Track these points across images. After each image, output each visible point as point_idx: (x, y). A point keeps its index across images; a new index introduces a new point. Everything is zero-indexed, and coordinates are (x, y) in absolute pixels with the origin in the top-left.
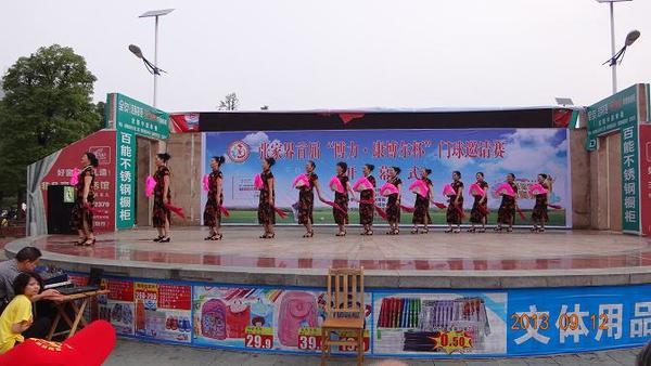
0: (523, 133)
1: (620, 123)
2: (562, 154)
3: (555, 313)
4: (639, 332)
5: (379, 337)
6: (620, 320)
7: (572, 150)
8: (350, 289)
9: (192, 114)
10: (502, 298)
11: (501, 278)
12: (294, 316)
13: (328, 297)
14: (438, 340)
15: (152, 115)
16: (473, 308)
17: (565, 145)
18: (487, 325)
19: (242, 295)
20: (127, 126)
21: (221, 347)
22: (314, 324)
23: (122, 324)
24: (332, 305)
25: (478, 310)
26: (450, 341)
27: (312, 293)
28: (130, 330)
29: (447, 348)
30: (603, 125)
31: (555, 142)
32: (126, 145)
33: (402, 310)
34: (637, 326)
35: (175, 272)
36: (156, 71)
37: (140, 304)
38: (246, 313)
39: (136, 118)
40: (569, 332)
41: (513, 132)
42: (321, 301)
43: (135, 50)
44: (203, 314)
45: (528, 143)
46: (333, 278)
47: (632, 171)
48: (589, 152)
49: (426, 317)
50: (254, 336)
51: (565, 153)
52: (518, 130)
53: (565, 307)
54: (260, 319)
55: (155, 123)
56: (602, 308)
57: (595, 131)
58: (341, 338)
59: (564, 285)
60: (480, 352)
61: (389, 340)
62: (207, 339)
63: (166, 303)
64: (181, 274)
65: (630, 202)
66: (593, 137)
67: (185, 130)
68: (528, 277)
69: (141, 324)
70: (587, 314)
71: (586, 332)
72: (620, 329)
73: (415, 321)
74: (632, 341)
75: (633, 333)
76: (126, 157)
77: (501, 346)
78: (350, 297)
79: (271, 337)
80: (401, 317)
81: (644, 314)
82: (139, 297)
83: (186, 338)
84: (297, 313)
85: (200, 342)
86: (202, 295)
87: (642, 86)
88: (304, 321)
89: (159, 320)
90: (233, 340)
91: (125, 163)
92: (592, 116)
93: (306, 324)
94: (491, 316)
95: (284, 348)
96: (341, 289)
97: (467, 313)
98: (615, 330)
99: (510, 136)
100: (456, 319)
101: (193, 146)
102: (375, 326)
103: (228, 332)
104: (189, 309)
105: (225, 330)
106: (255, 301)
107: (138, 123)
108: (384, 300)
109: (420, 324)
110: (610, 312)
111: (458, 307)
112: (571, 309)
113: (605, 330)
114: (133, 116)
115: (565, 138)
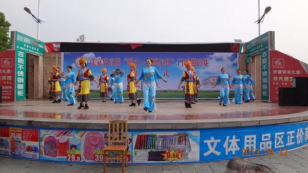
0: (217, 54)
1: (261, 50)
2: (235, 65)
3: (223, 140)
4: (264, 148)
5: (136, 154)
6: (255, 142)
7: (239, 63)
8: (120, 130)
9: (57, 43)
10: (197, 133)
11: (197, 123)
12: (92, 145)
13: (109, 135)
14: (165, 155)
15: (35, 43)
16: (183, 139)
17: (236, 60)
18: (190, 147)
19: (65, 134)
20: (21, 48)
21: (54, 161)
22: (101, 148)
24: (111, 138)
25: (185, 139)
26: (171, 155)
27: (101, 133)
28: (8, 152)
29: (170, 159)
30: (253, 51)
31: (232, 59)
32: (21, 58)
33: (147, 141)
34: (263, 145)
35: (30, 122)
36: (39, 22)
37: (13, 139)
38: (67, 143)
39: (27, 44)
40: (230, 149)
41: (212, 54)
42: (106, 137)
43: (27, 10)
44: (45, 143)
45: (219, 60)
46: (112, 125)
47: (266, 72)
48: (247, 63)
49: (159, 143)
50: (71, 155)
52: (215, 53)
53: (228, 137)
54: (74, 147)
55: (37, 47)
56: (246, 137)
57: (250, 54)
58: (116, 155)
59: (227, 126)
60: (186, 161)
61: (141, 156)
62: (47, 157)
63: (26, 139)
64: (33, 123)
65: (265, 87)
66: (249, 57)
67: (53, 51)
68: (210, 123)
69: (13, 149)
70: (239, 140)
71: (238, 149)
72: (255, 147)
73: (154, 146)
74: (260, 152)
75: (261, 148)
76: (21, 64)
77: (197, 157)
78: (120, 134)
79: (80, 156)
80: (147, 144)
81: (266, 139)
82: (12, 135)
83: (36, 156)
84: (93, 143)
85: (44, 158)
86: (44, 134)
87: (271, 32)
88: (97, 147)
89: (22, 147)
90: (60, 157)
91: (20, 67)
92: (249, 47)
93: (98, 149)
94: (192, 142)
95: (87, 161)
96: (116, 130)
97: (180, 141)
98: (252, 148)
99: (211, 56)
100: (175, 145)
101: (57, 59)
102: (134, 149)
103: (58, 153)
104: (37, 141)
105: (56, 152)
106: (72, 137)
107: (28, 47)
108: (138, 136)
109: (156, 147)
110: (250, 139)
111: (175, 138)
112: (231, 138)
113: (248, 148)
114: (25, 43)
115: (236, 57)
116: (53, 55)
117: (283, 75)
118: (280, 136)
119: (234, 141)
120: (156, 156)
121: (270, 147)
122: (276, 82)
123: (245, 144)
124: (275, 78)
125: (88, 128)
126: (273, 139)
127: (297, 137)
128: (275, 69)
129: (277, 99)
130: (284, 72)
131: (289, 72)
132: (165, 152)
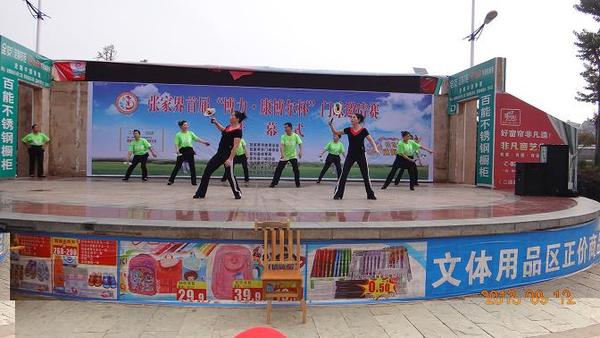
0: (395, 96)
1: (479, 91)
2: (427, 117)
3: (466, 259)
4: (529, 273)
5: (312, 287)
6: (516, 263)
7: (436, 114)
8: (286, 242)
9: (78, 63)
10: (422, 247)
12: (228, 269)
13: (264, 251)
14: (366, 287)
15: (37, 62)
16: (398, 256)
17: (430, 109)
18: (409, 271)
19: (173, 249)
20: (10, 71)
22: (249, 277)
23: (36, 281)
25: (402, 258)
26: (377, 287)
27: (248, 246)
28: (47, 289)
29: (374, 294)
30: (463, 93)
31: (422, 106)
32: (8, 91)
33: (334, 261)
34: (528, 267)
36: (39, 16)
37: (58, 260)
38: (177, 267)
39: (20, 63)
40: (476, 275)
41: (387, 96)
42: (257, 254)
44: (131, 268)
45: (399, 106)
47: (487, 133)
48: (450, 115)
49: (356, 265)
50: (186, 290)
51: (430, 116)
52: (392, 94)
54: (194, 274)
55: (39, 69)
56: (502, 252)
57: (456, 98)
58: (275, 290)
60: (402, 297)
61: (322, 289)
62: (135, 295)
63: (88, 259)
65: (484, 160)
67: (71, 79)
69: (60, 280)
70: (490, 258)
71: (489, 274)
72: (515, 271)
73: (345, 270)
74: (524, 280)
75: (525, 273)
76: (8, 104)
77: (422, 290)
78: (286, 249)
79: (204, 291)
80: (333, 267)
81: (533, 257)
82: (57, 253)
83: (111, 294)
84: (231, 266)
85: (128, 298)
86: (129, 250)
87: (500, 59)
88: (239, 274)
89: (80, 276)
90: (164, 295)
91: (8, 110)
92: (453, 85)
93: (241, 277)
94: (413, 263)
96: (278, 242)
97: (392, 261)
98: (511, 272)
99: (384, 99)
100: (383, 267)
101: (79, 95)
102: (309, 276)
103: (158, 288)
104: (114, 265)
105: (154, 286)
106: (188, 255)
107: (21, 69)
108: (318, 251)
109: (350, 273)
110: (509, 256)
111: (385, 256)
112: (478, 255)
113: (504, 272)
114: (16, 61)
115: (430, 103)
116: (71, 86)
117: (518, 139)
118: (554, 250)
119: (483, 260)
120: (350, 290)
121: (539, 272)
122: (505, 152)
123: (501, 264)
124: (505, 145)
125: (222, 238)
126: (543, 256)
127: (579, 252)
128: (505, 128)
129: (512, 182)
130: (521, 134)
131: (529, 134)
132: (365, 282)
